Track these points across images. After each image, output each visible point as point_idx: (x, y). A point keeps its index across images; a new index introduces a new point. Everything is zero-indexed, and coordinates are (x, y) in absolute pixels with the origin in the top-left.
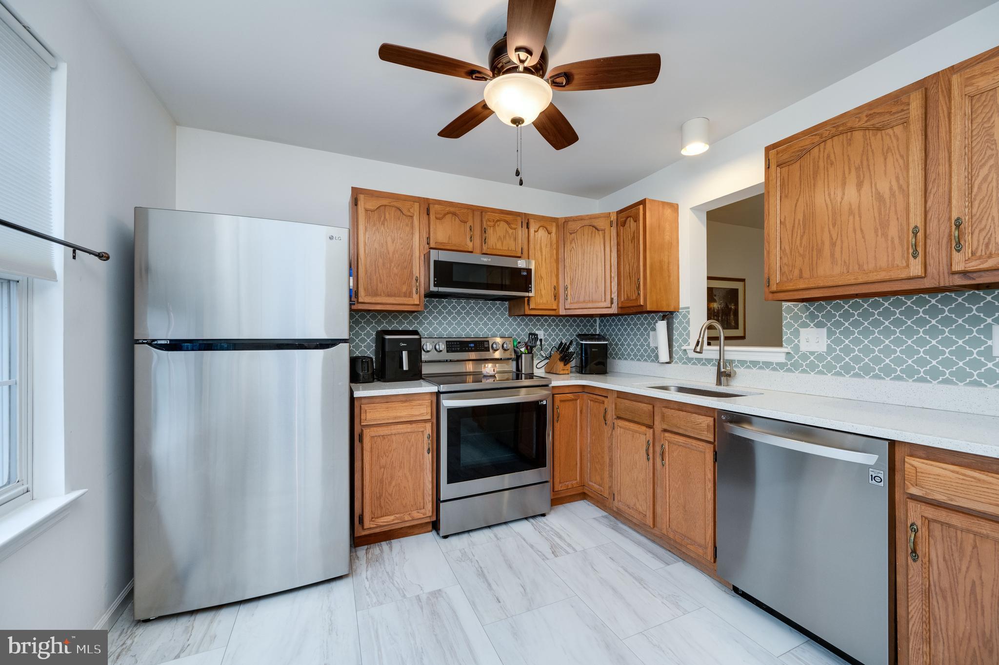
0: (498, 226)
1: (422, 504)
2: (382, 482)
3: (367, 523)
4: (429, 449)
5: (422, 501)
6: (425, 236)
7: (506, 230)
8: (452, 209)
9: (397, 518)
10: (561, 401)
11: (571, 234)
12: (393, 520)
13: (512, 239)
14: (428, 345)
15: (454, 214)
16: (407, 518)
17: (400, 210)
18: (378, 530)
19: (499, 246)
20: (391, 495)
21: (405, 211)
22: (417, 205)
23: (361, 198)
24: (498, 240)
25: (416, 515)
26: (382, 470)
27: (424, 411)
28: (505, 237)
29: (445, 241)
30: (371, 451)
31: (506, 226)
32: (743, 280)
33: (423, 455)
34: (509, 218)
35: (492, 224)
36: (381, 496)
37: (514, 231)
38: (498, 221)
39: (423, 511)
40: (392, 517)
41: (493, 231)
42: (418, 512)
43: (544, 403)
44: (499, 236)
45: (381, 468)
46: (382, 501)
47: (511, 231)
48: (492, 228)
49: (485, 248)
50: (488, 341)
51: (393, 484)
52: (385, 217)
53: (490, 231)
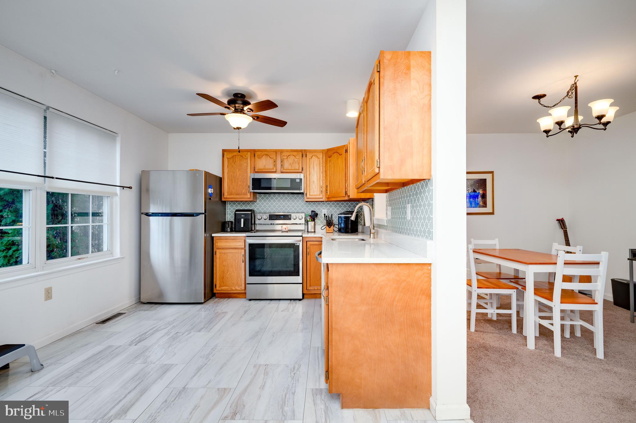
0: (289, 158)
1: (240, 284)
2: (224, 272)
3: (218, 288)
4: (243, 261)
5: (240, 283)
6: (253, 166)
7: (294, 159)
8: (266, 153)
9: (230, 288)
10: (311, 245)
11: (329, 157)
12: (228, 288)
13: (297, 164)
14: (258, 216)
15: (267, 155)
16: (233, 289)
17: (242, 156)
18: (222, 292)
19: (290, 168)
20: (227, 278)
21: (244, 156)
22: (249, 153)
23: (225, 153)
24: (289, 165)
25: (237, 288)
26: (224, 267)
27: (241, 244)
28: (293, 163)
29: (263, 168)
30: (220, 259)
31: (293, 157)
32: (492, 172)
33: (241, 263)
34: (295, 154)
35: (286, 157)
36: (223, 278)
37: (298, 159)
38: (289, 156)
39: (240, 287)
40: (228, 287)
41: (287, 161)
42: (238, 287)
43: (298, 244)
44: (290, 163)
45: (223, 266)
46: (224, 280)
47: (296, 160)
48: (286, 159)
49: (282, 170)
50: (291, 215)
51: (228, 274)
52: (235, 160)
53: (285, 161)
